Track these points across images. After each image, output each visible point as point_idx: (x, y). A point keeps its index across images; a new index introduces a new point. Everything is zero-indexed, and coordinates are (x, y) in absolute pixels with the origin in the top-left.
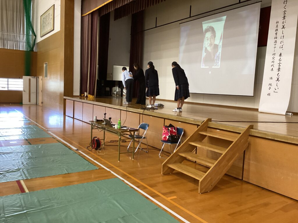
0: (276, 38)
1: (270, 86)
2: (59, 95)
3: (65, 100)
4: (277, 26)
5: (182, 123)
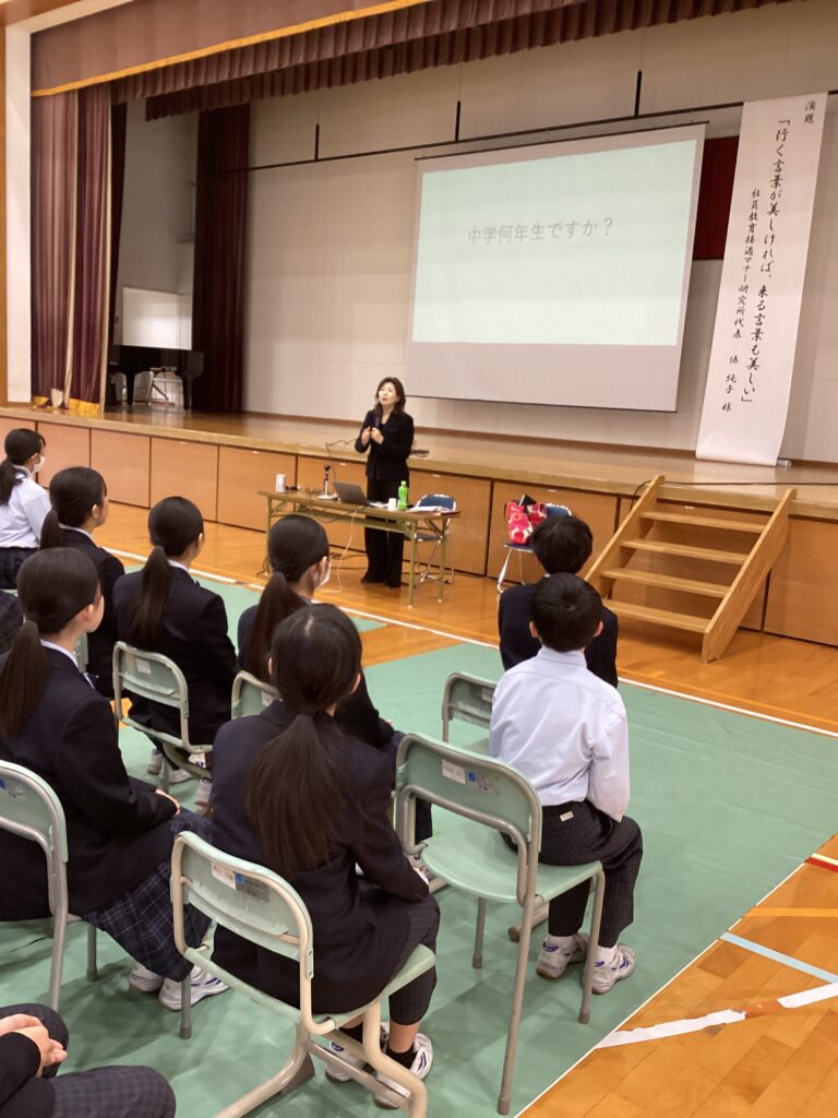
0: (752, 241)
1: (730, 382)
4: (755, 206)
5: (565, 493)
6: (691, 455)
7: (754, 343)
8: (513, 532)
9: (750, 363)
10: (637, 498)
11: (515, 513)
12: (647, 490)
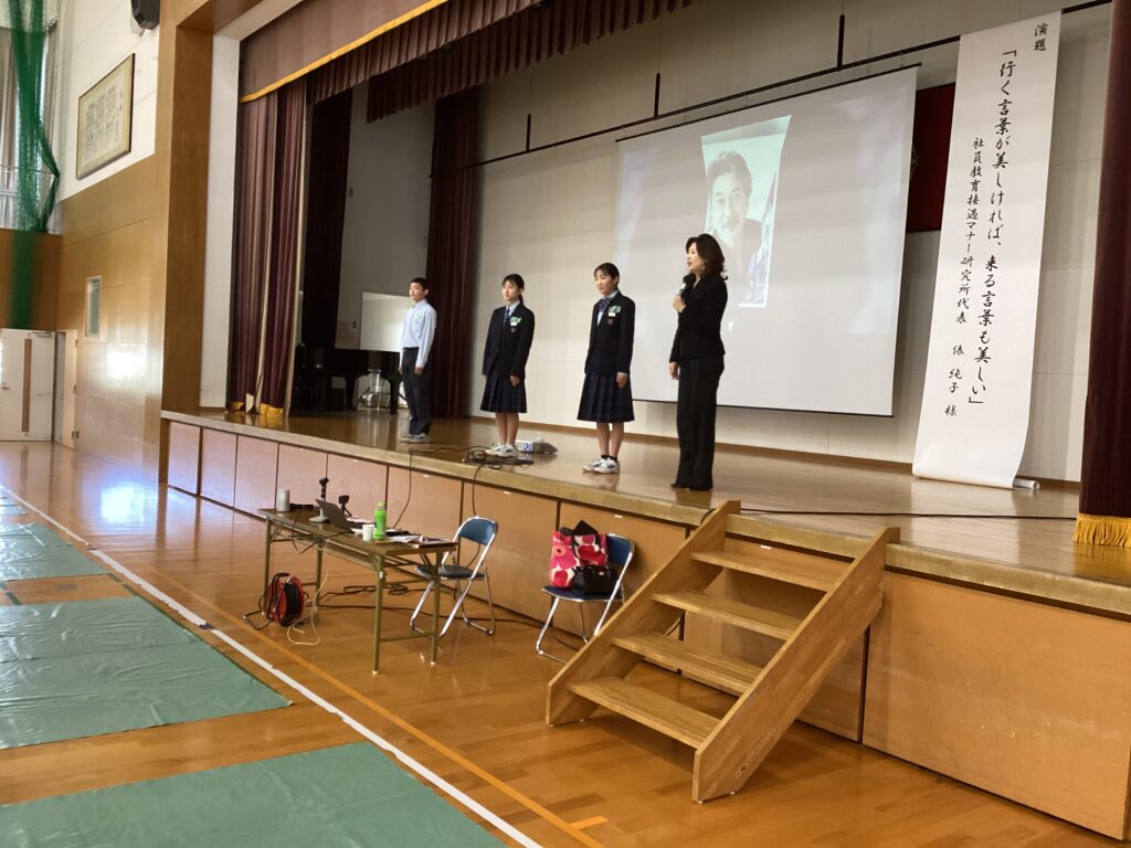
0: (975, 201)
1: (954, 379)
2: (143, 404)
3: (166, 423)
4: (977, 159)
5: (629, 519)
6: (905, 469)
7: (984, 329)
8: (554, 571)
9: (979, 354)
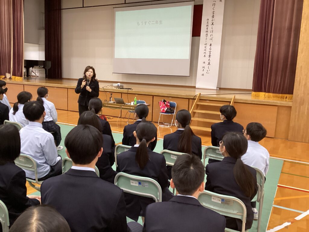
0: (207, 32)
1: (203, 68)
4: (208, 23)
5: (173, 98)
6: (194, 87)
7: (209, 58)
8: (162, 109)
9: (208, 63)
10: (195, 99)
11: (162, 104)
12: (197, 97)
